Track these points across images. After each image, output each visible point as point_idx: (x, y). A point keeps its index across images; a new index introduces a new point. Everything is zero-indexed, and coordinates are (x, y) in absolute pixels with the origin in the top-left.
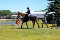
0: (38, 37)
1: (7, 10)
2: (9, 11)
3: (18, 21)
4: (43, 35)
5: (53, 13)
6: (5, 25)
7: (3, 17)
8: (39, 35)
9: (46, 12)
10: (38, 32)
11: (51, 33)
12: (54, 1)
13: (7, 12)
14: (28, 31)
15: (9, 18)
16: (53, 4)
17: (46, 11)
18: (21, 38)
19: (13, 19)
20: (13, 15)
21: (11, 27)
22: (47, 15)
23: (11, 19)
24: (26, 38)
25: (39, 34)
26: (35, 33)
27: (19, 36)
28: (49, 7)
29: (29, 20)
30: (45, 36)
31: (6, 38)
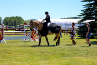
0: (66, 60)
1: (17, 17)
2: (20, 18)
3: (35, 35)
4: (75, 57)
5: (91, 21)
6: (14, 40)
7: (11, 28)
8: (68, 57)
9: (80, 20)
10: (67, 52)
11: (87, 54)
12: (93, 2)
13: (16, 20)
14: (50, 51)
15: (20, 29)
16: (91, 6)
17: (80, 18)
18: (39, 63)
19: (26, 31)
20: (26, 24)
21: (24, 43)
22: (81, 25)
23: (23, 30)
24: (47, 62)
25: (68, 55)
26: (62, 54)
27: (36, 58)
28: (84, 12)
29: (50, 32)
30: (78, 58)
31: (15, 62)
